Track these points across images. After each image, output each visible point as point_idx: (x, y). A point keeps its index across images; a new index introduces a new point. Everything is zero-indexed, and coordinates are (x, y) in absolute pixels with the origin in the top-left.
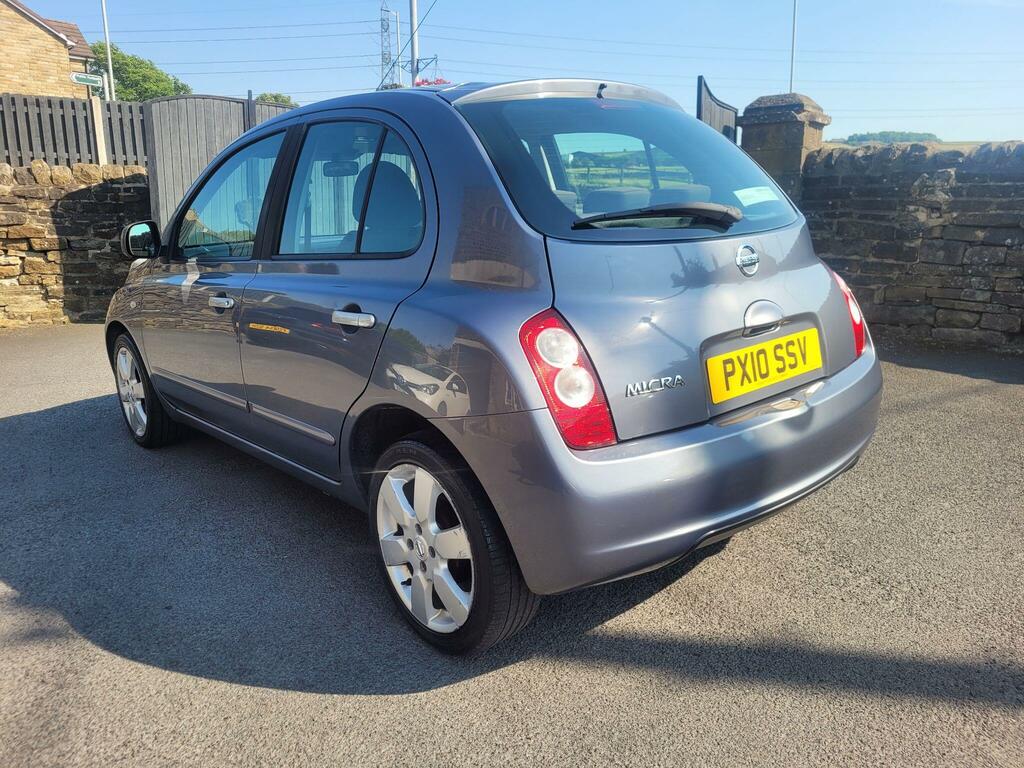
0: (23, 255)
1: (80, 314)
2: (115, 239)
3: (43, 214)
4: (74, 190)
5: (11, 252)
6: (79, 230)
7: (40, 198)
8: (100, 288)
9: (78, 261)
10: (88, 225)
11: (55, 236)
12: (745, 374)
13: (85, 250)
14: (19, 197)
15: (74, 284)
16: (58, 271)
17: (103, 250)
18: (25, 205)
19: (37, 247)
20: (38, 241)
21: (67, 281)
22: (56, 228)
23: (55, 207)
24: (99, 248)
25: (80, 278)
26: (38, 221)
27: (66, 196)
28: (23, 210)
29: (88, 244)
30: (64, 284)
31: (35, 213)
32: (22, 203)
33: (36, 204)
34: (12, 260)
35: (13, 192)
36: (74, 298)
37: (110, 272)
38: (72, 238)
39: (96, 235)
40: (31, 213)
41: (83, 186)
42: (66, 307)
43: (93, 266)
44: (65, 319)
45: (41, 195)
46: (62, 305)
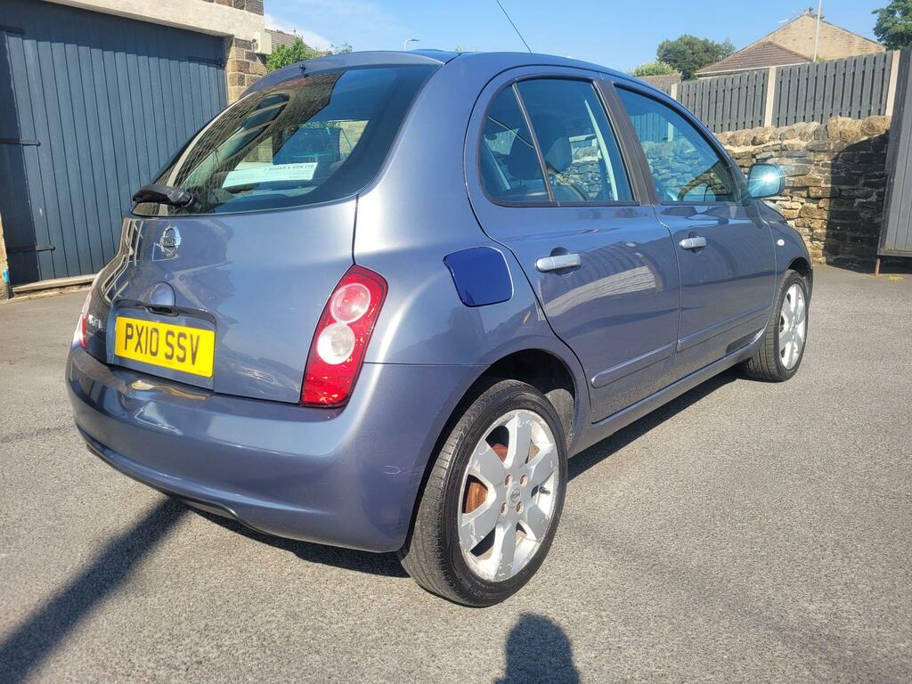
0: (804, 201)
1: (836, 257)
2: (882, 190)
3: (825, 165)
4: (855, 142)
5: (795, 198)
6: (850, 180)
7: (825, 151)
8: (857, 235)
9: (843, 209)
10: (860, 175)
11: (829, 185)
12: (139, 343)
13: (852, 198)
14: (811, 151)
15: (835, 229)
16: (825, 217)
17: (868, 200)
18: (812, 158)
19: (812, 195)
20: (814, 189)
21: (830, 225)
22: (832, 178)
23: (836, 159)
24: (866, 198)
25: (840, 225)
26: (819, 172)
27: (847, 148)
28: (810, 162)
29: (857, 193)
30: (827, 228)
31: (818, 165)
32: (811, 156)
33: (822, 156)
34: (794, 205)
35: (806, 147)
36: (833, 242)
37: (871, 220)
38: (844, 187)
39: (864, 185)
40: (816, 165)
41: (865, 138)
42: (825, 249)
43: (857, 213)
44: (823, 259)
45: (826, 148)
46: (822, 247)
